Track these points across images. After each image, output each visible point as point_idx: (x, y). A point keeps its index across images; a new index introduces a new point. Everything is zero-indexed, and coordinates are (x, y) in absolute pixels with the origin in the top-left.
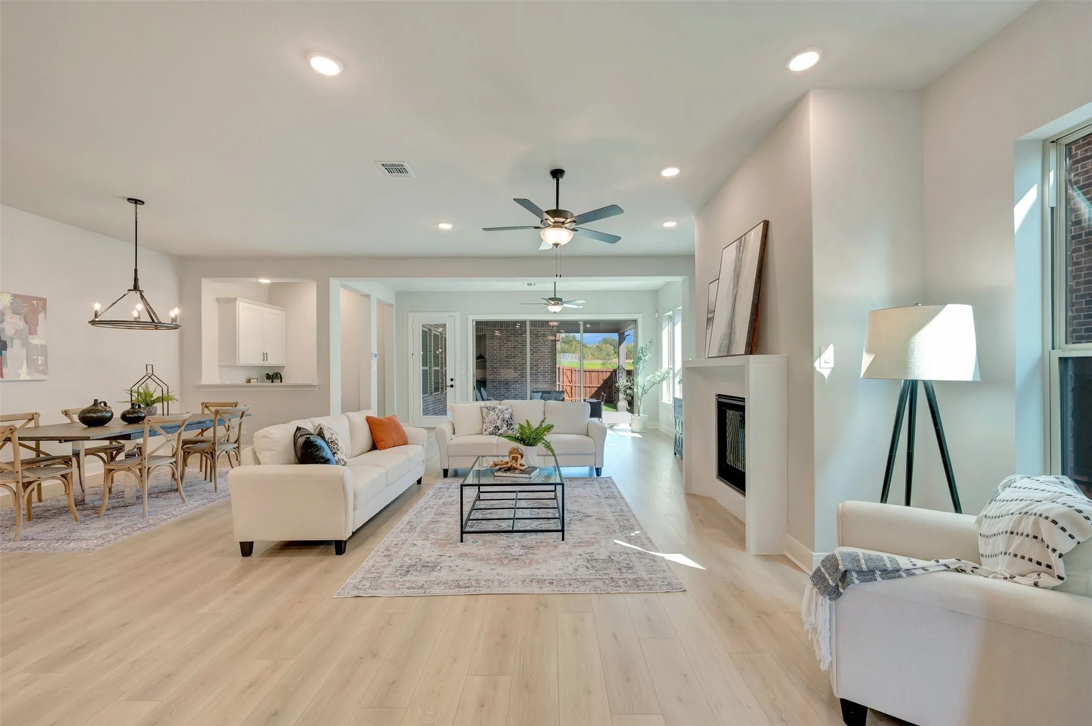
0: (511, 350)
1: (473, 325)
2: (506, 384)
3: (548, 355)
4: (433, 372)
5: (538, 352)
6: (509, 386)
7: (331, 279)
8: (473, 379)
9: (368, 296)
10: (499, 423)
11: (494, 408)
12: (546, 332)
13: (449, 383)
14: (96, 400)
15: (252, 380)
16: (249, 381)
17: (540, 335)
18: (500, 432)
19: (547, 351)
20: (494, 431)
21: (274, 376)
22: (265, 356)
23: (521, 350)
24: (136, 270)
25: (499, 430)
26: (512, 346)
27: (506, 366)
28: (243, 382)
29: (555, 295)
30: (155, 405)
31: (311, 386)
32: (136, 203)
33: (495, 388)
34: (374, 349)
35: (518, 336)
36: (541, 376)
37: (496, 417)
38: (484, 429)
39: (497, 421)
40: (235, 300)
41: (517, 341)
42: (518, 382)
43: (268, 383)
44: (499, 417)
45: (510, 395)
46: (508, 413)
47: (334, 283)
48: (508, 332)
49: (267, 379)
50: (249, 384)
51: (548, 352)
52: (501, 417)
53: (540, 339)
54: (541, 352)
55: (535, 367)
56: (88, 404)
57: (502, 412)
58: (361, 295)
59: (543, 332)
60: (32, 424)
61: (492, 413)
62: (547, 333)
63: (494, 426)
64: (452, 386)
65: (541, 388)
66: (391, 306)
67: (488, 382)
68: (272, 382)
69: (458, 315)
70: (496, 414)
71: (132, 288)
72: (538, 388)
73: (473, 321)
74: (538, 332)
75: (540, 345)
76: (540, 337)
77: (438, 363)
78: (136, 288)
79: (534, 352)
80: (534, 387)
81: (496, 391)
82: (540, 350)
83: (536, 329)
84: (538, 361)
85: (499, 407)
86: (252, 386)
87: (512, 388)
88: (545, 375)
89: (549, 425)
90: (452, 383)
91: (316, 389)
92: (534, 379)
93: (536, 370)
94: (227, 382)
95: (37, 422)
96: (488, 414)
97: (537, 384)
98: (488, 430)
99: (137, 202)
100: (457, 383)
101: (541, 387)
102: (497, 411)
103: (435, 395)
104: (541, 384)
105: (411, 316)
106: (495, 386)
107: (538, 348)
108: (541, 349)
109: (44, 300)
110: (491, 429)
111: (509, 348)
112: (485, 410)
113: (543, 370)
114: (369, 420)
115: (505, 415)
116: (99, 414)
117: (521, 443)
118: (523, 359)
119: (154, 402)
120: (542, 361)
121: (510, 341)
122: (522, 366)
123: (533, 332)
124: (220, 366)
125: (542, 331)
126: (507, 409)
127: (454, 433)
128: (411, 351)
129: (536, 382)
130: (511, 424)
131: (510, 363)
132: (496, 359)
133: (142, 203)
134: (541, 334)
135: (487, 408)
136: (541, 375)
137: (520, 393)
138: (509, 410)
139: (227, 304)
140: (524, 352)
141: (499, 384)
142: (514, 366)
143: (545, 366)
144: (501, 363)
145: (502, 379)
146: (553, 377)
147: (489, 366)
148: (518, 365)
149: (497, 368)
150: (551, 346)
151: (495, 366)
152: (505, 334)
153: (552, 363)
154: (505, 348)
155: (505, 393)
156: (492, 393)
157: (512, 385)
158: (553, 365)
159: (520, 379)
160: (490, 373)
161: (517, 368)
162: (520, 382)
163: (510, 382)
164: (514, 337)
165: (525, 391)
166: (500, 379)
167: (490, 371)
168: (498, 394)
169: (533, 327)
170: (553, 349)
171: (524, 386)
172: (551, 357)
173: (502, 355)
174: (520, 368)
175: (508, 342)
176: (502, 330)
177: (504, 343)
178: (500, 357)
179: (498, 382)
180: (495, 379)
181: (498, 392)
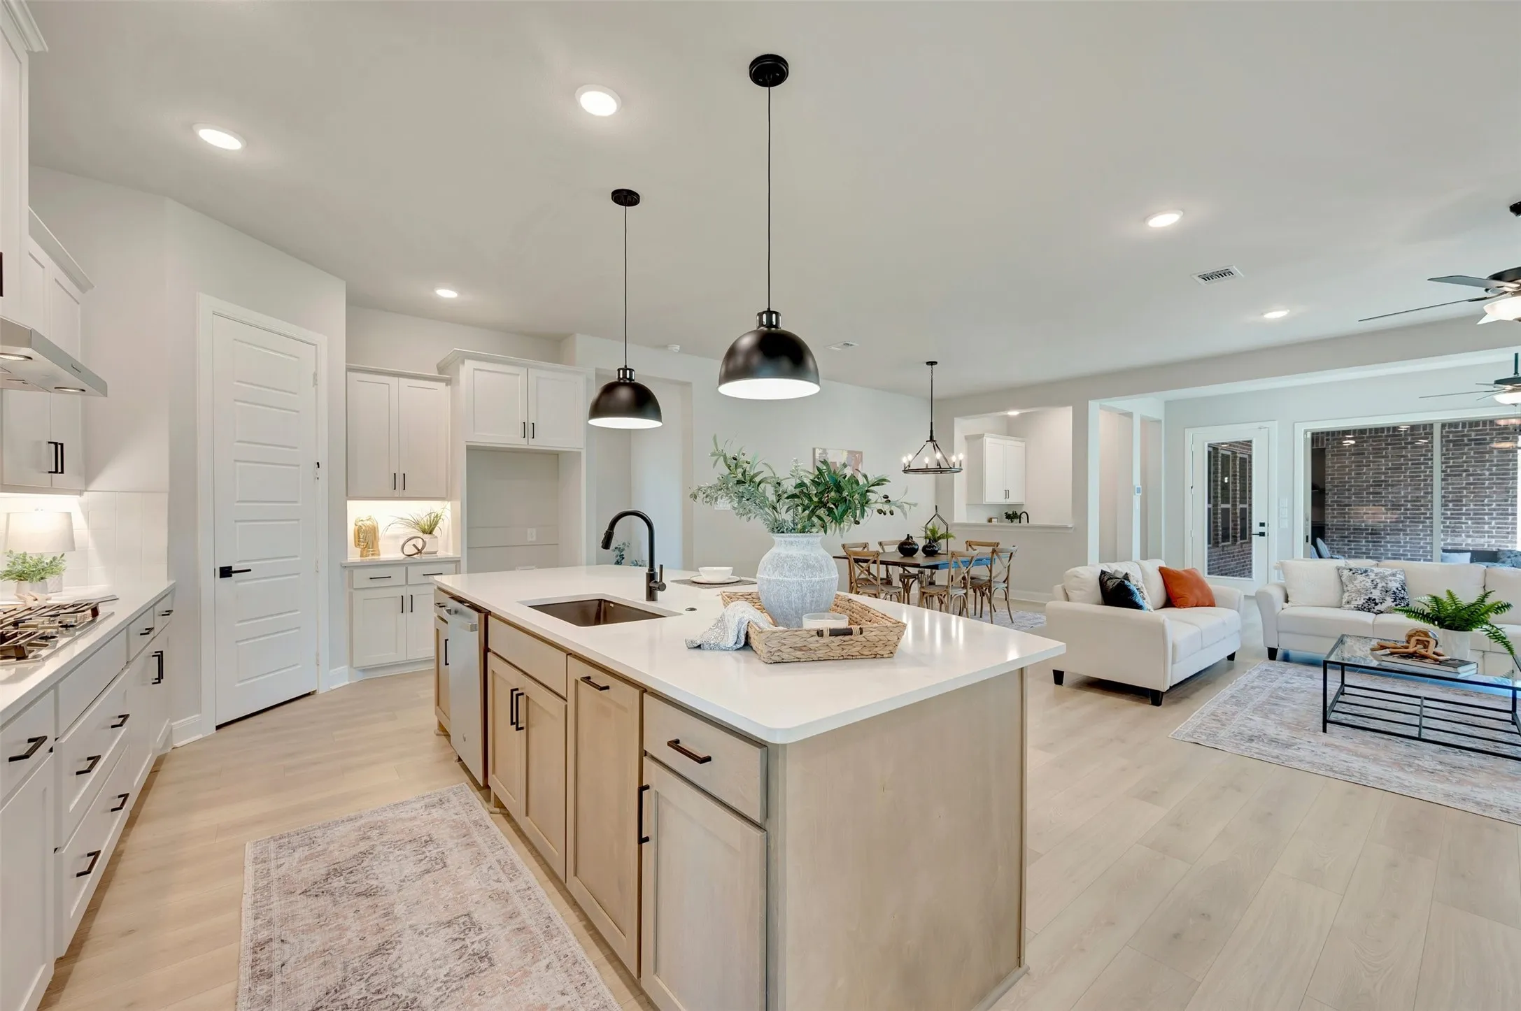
0: (1384, 473)
1: (1305, 439)
4: (1219, 511)
5: (1461, 475)
7: (1090, 401)
8: (1305, 525)
9: (1129, 415)
10: (1376, 594)
11: (1366, 571)
12: (1490, 436)
13: (1256, 528)
14: (908, 535)
15: (993, 520)
16: (990, 521)
18: (1377, 608)
19: (1487, 473)
20: (1366, 605)
21: (1012, 517)
22: (1007, 494)
23: (1411, 472)
24: (932, 423)
25: (1376, 604)
26: (1390, 466)
28: (985, 521)
29: (1516, 372)
30: (940, 541)
31: (1066, 528)
32: (932, 365)
33: (1346, 539)
34: (1137, 482)
36: (1469, 521)
37: (1369, 585)
38: (1344, 601)
39: (1372, 590)
40: (981, 436)
42: (1405, 530)
43: (1007, 523)
44: (1376, 585)
46: (1395, 581)
47: (1093, 405)
48: (1380, 441)
49: (1006, 518)
50: (990, 524)
51: (1490, 475)
52: (1380, 585)
53: (1466, 450)
54: (1471, 475)
56: (904, 538)
57: (1383, 578)
58: (1120, 414)
59: (1476, 435)
60: (866, 549)
61: (1360, 578)
62: (1488, 437)
63: (1367, 597)
64: (1262, 534)
65: (1467, 545)
66: (1159, 421)
67: (1329, 529)
68: (1012, 522)
69: (1274, 426)
70: (1369, 581)
71: (929, 439)
72: (1461, 545)
73: (1306, 432)
74: (1463, 436)
75: (1465, 462)
76: (1471, 445)
77: (1228, 498)
78: (931, 439)
79: (1449, 475)
80: (1448, 541)
81: (1348, 545)
83: (1458, 432)
85: (1376, 570)
86: (995, 526)
87: (1388, 542)
89: (1500, 602)
90: (1262, 529)
91: (1071, 531)
92: (1451, 528)
94: (973, 522)
95: (868, 550)
96: (1352, 580)
97: (1456, 536)
98: (1353, 602)
99: (932, 363)
100: (1272, 530)
101: (1472, 542)
102: (1372, 576)
103: (1223, 546)
104: (1468, 536)
105: (1190, 434)
106: (1345, 537)
107: (1463, 466)
108: (1471, 469)
109: (861, 453)
110: (1360, 602)
112: (1346, 573)
113: (1474, 509)
114: (1162, 571)
115: (1389, 582)
116: (911, 546)
117: (1434, 624)
118: (1420, 489)
119: (939, 538)
121: (1383, 457)
122: (1417, 501)
123: (1451, 439)
124: (968, 505)
125: (1473, 434)
126: (1394, 575)
127: (1287, 601)
128: (1189, 483)
129: (1454, 531)
130: (1403, 598)
131: (1383, 497)
132: (1349, 490)
133: (936, 363)
134: (1471, 442)
135: (1351, 570)
136: (1471, 519)
138: (1398, 576)
139: (975, 440)
140: (1420, 476)
141: (1354, 533)
142: (1393, 501)
143: (1483, 501)
144: (1361, 497)
145: (1363, 525)
146: (1506, 524)
147: (1332, 502)
148: (1403, 500)
149: (1350, 505)
150: (1500, 463)
151: (1346, 502)
152: (1371, 445)
153: (1504, 496)
154: (1371, 469)
155: (1370, 550)
156: (1337, 547)
157: (1388, 536)
158: (1506, 501)
159: (1409, 526)
160: (1334, 514)
161: (1402, 505)
162: (1408, 532)
163: (1384, 530)
164: (1393, 449)
165: (1422, 547)
166: (1358, 524)
167: (1334, 509)
168: (1353, 551)
169: (1447, 430)
170: (1510, 467)
171: (1421, 539)
172: (1499, 484)
173: (1363, 482)
174: (1409, 506)
175: (1380, 460)
176: (1364, 437)
177: (1370, 461)
178: (1359, 486)
179: (1354, 529)
180: (1344, 525)
181: (1353, 547)
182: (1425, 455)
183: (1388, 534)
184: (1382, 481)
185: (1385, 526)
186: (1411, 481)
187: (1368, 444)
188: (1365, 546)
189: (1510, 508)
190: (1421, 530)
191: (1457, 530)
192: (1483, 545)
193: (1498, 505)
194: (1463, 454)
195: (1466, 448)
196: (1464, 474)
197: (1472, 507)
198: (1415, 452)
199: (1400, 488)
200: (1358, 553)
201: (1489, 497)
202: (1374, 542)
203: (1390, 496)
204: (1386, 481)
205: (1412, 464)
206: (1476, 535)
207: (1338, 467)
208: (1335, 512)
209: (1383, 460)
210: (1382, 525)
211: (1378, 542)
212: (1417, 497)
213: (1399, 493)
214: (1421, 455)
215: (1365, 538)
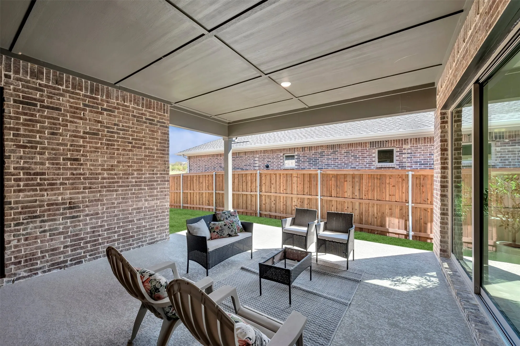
0: (82, 137)
2: (70, 208)
3: (157, 153)
6: (79, 211)
12: (155, 117)
17: (144, 120)
19: (156, 148)
27: (71, 169)
35: (101, 113)
36: (146, 188)
41: (99, 122)
42: (102, 200)
45: (81, 230)
48: (78, 99)
51: (157, 150)
54: (146, 148)
55: (135, 173)
59: (150, 116)
74: (142, 114)
75: (144, 137)
76: (145, 123)
79: (134, 147)
82: (144, 144)
83: (139, 109)
84: (141, 163)
87: (87, 215)
88: (152, 185)
92: (134, 193)
93: (138, 178)
97: (139, 201)
101: (147, 205)
104: (146, 200)
107: (142, 140)
111: (79, 132)
113: (149, 178)
118: (111, 158)
120: (148, 164)
121: (81, 119)
122: (110, 170)
123: (133, 112)
131: (82, 164)
132: (41, 154)
134: (147, 119)
137: (106, 221)
140: (114, 145)
141: (49, 210)
142: (91, 169)
143: (153, 171)
144: (57, 164)
145: (60, 198)
146: (164, 188)
147: (15, 168)
148: (100, 168)
149: (43, 174)
150: (162, 141)
151: (38, 169)
152: (69, 101)
153: (163, 167)
154: (69, 131)
155: (68, 227)
156: (24, 232)
157: (87, 209)
158: (164, 171)
159: (106, 196)
160: (19, 186)
161: (100, 174)
162: (105, 202)
163: (83, 202)
164: (91, 111)
165: (116, 216)
166: (54, 198)
167: (20, 180)
168: (48, 234)
169: (133, 105)
170: (166, 145)
171: (115, 207)
172: (162, 157)
173: (58, 144)
174: (106, 175)
175: (78, 121)
176: (59, 89)
177: (67, 120)
178: (53, 149)
179: (48, 205)
180: (36, 201)
181: (47, 228)
182: (118, 125)
183: (87, 206)
184: (81, 146)
185: (83, 198)
186: (107, 148)
187: (64, 99)
188: (62, 224)
189: (166, 176)
190: (116, 199)
191: (139, 196)
192: (154, 206)
193: (161, 174)
194: (142, 129)
195: (145, 125)
196: (143, 147)
197: (148, 176)
198: (110, 120)
199: (97, 156)
200: (54, 234)
201: (157, 167)
202: (73, 217)
203: (88, 164)
204: (84, 147)
205: (108, 132)
206: (150, 199)
207: (26, 120)
208: (22, 183)
209: (81, 121)
210: (80, 196)
211: (77, 217)
212: (112, 166)
213: (97, 160)
214: (115, 125)
215: (62, 214)
